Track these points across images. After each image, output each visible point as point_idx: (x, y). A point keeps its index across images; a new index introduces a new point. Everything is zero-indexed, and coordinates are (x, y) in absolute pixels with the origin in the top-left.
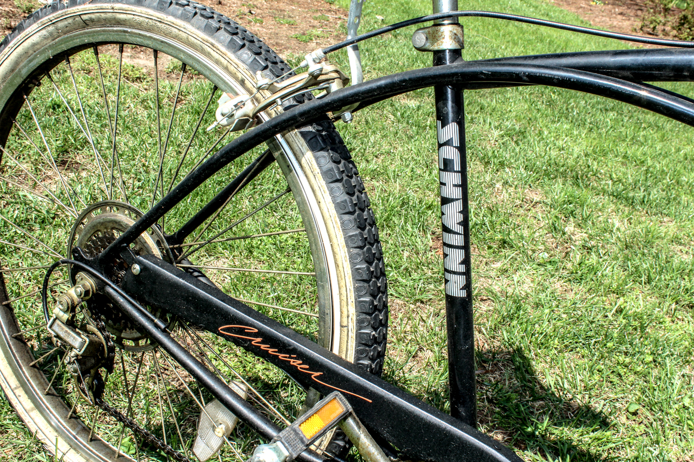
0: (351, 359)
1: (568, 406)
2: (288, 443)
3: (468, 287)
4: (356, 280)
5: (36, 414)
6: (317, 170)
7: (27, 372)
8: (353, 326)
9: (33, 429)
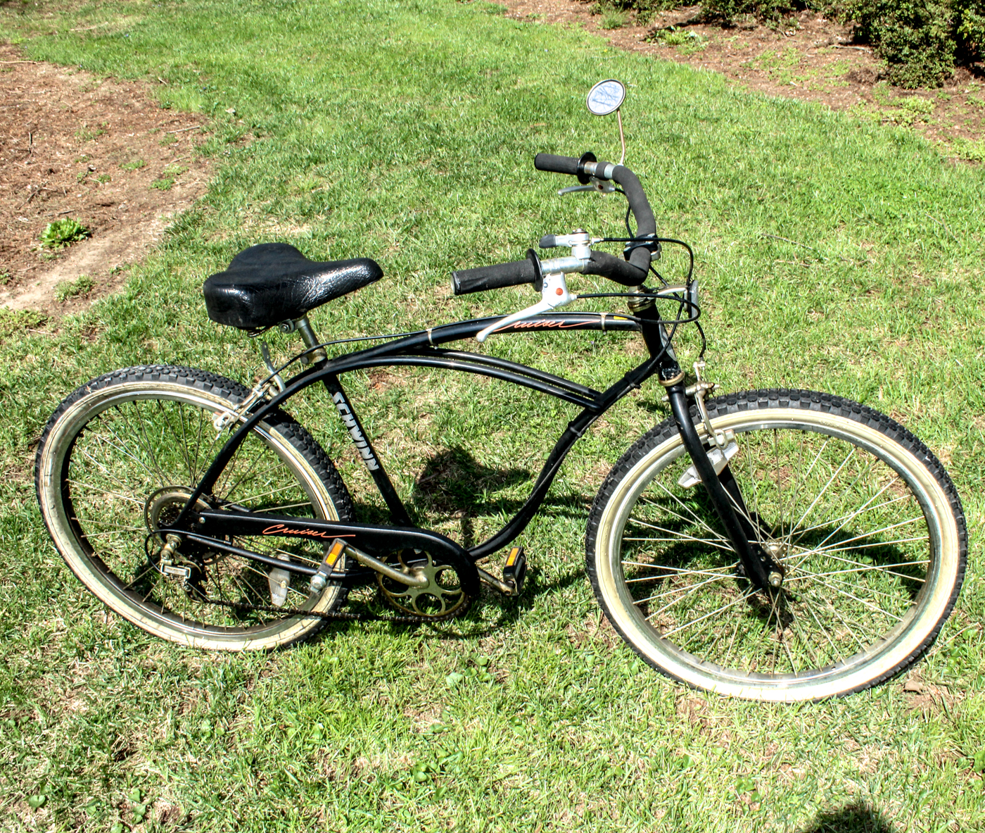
0: (338, 519)
1: (502, 474)
2: (324, 571)
3: (378, 462)
4: (322, 480)
5: (162, 628)
6: (280, 435)
7: (144, 607)
8: (331, 502)
9: (166, 637)
